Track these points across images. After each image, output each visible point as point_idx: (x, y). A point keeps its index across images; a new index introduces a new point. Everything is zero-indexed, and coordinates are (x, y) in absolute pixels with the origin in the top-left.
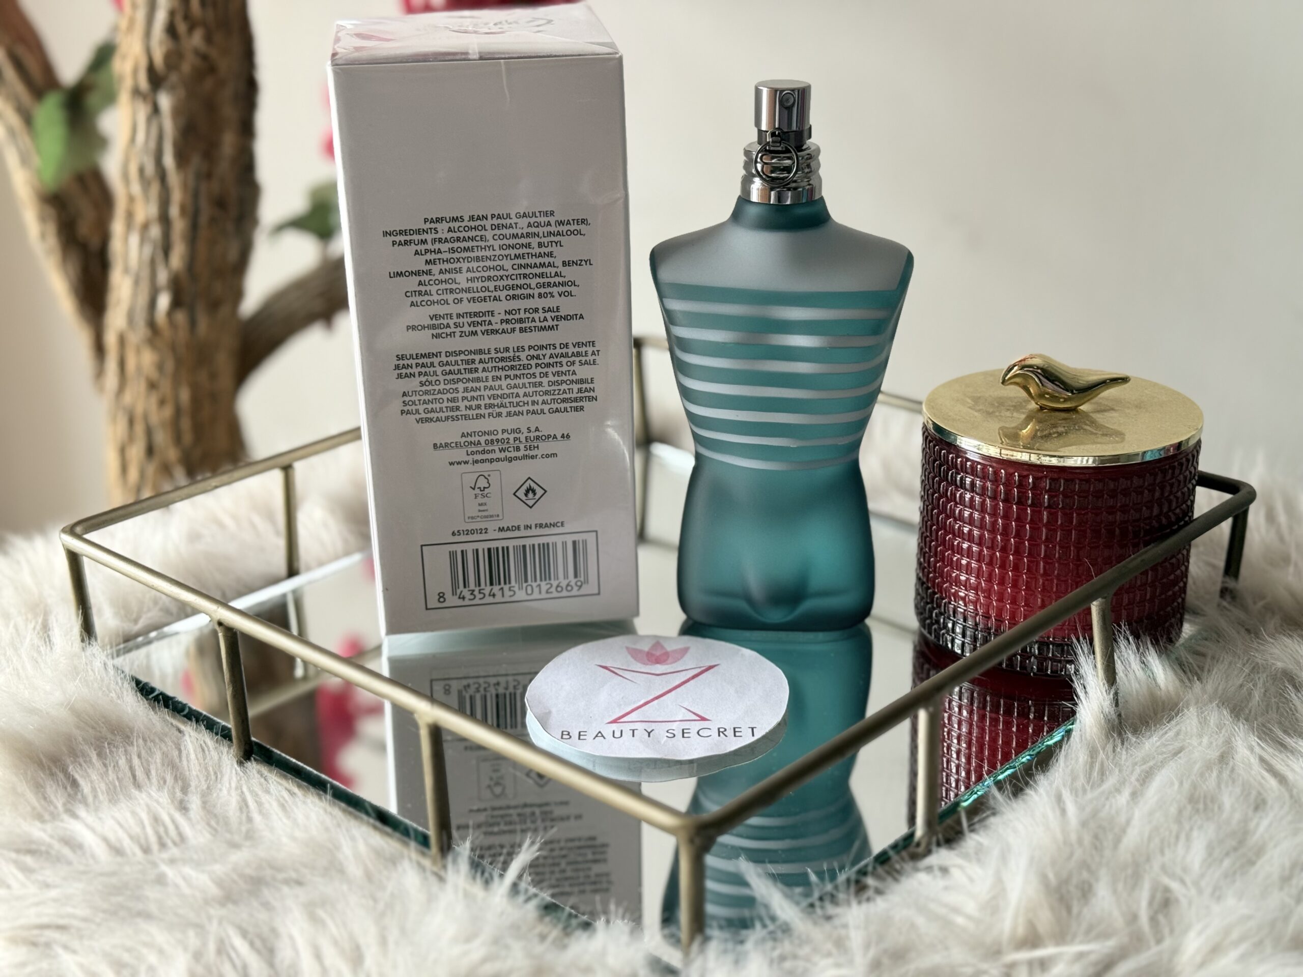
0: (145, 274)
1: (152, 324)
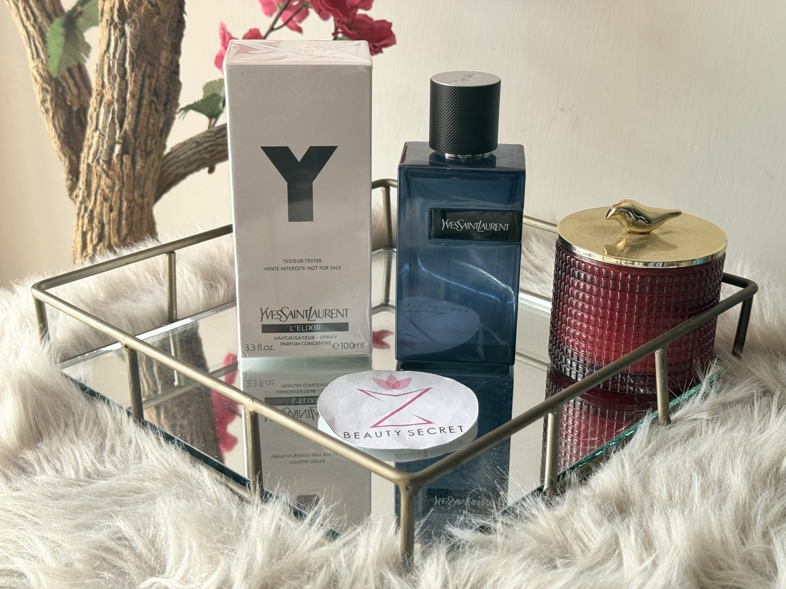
1: (109, 162)
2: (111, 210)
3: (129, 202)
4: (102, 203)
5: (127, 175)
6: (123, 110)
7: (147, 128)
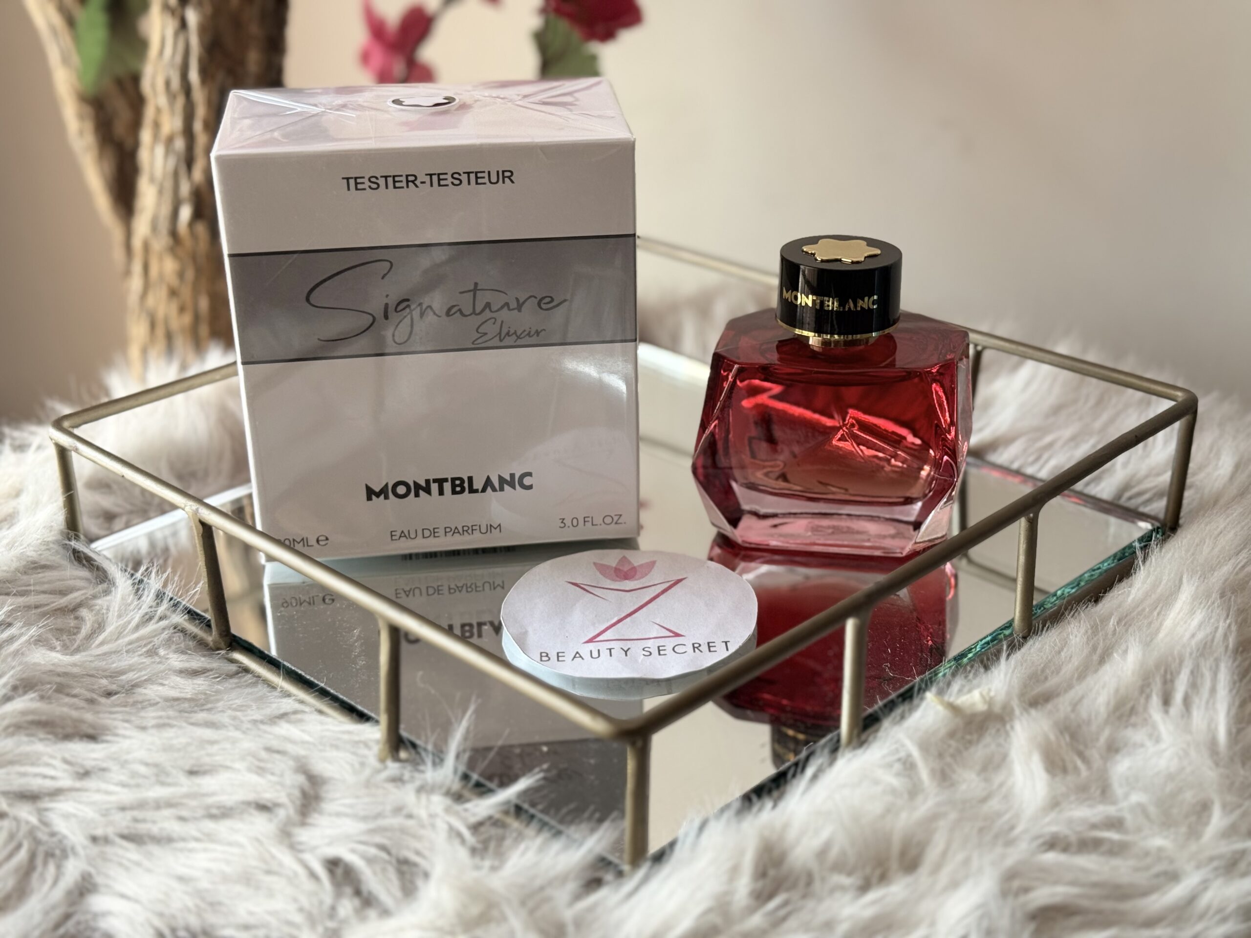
0: (169, 185)
1: (174, 233)
2: (182, 311)
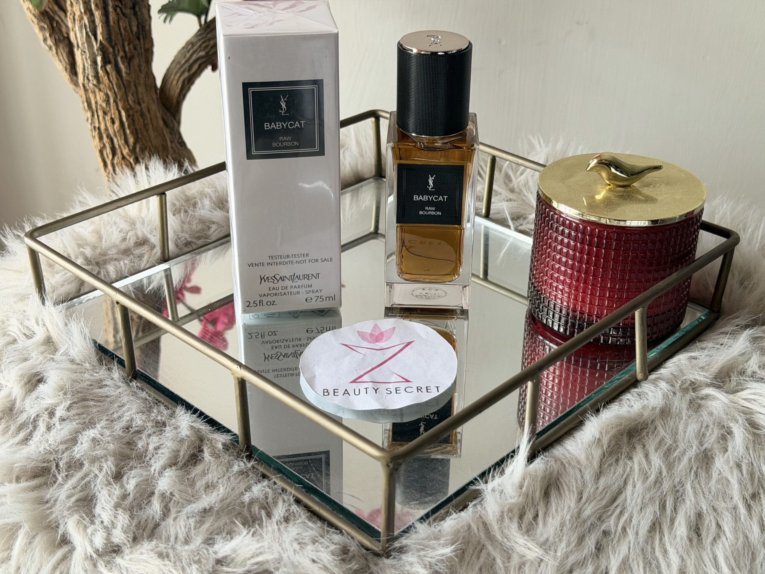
1: (97, 76)
2: (113, 122)
3: (127, 111)
4: (104, 118)
5: (116, 85)
6: (92, 21)
7: (121, 34)
